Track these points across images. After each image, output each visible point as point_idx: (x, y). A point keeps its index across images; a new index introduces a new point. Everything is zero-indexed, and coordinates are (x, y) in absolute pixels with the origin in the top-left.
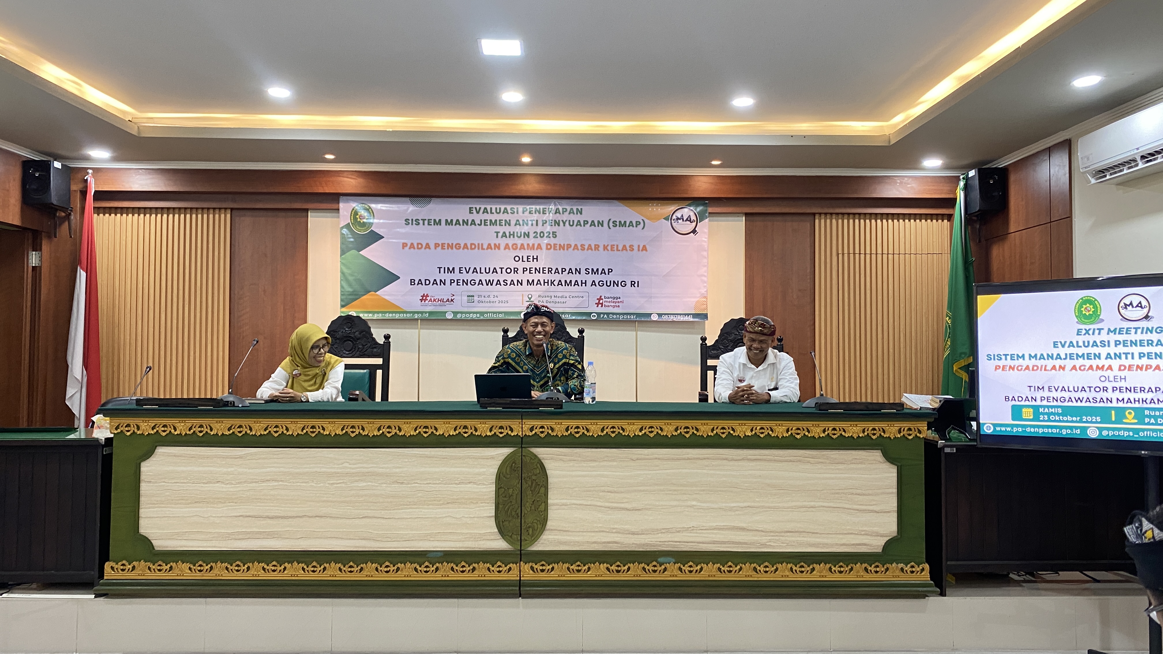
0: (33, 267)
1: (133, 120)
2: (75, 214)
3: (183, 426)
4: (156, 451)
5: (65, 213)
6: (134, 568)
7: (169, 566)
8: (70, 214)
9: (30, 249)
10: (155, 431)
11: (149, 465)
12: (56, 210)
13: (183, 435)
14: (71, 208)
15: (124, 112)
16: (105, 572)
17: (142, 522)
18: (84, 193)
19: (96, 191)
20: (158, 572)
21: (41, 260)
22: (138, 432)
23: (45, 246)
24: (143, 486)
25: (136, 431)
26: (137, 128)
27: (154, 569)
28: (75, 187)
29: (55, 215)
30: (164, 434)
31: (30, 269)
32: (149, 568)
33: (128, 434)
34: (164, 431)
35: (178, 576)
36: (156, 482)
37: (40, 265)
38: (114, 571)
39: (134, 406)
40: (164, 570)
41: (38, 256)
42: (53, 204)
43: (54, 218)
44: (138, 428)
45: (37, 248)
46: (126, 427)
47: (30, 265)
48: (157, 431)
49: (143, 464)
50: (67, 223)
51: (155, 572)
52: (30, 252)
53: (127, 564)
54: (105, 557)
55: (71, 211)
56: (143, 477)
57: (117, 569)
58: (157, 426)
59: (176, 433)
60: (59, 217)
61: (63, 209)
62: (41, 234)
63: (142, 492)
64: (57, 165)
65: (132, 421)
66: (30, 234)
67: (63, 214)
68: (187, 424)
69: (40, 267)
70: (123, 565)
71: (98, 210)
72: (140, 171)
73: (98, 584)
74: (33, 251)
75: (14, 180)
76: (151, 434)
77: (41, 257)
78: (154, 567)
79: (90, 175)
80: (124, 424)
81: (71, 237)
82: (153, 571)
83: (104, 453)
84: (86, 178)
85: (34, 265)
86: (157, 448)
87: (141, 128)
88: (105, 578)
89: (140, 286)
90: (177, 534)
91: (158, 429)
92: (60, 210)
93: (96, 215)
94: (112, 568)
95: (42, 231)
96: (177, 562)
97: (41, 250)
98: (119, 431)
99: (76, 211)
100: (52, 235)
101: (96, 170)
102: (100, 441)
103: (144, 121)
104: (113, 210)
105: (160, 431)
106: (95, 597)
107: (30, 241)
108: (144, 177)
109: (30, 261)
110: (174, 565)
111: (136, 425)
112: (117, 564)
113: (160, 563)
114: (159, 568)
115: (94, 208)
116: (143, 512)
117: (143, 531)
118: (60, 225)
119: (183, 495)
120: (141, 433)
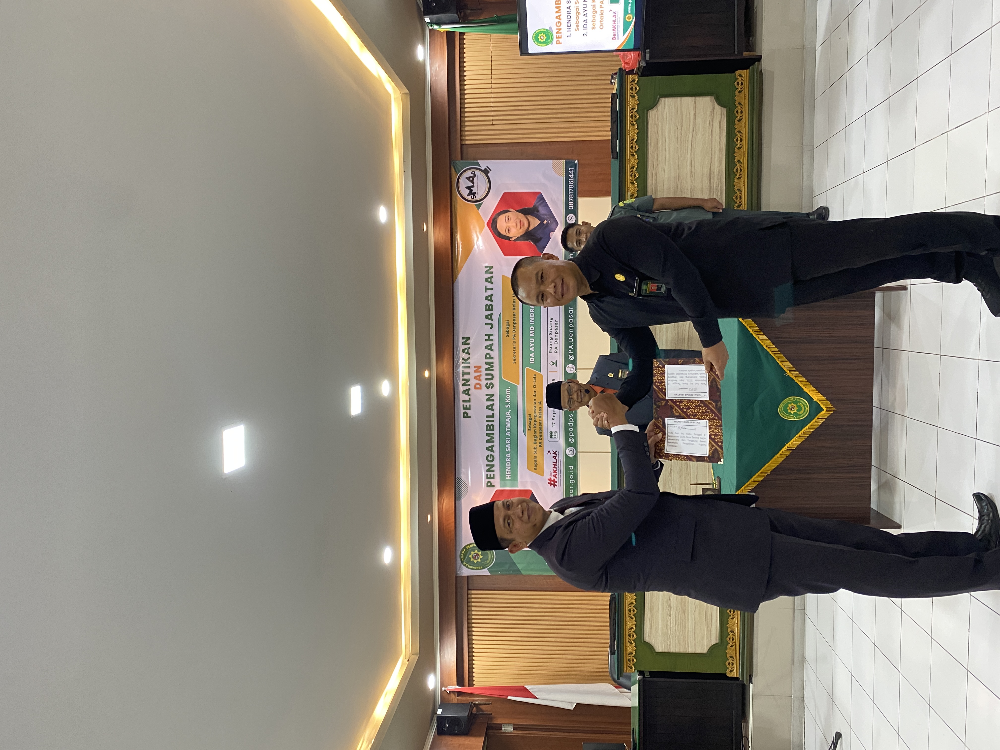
0: (513, 730)
1: (408, 658)
2: (474, 700)
3: (629, 623)
4: (647, 641)
5: (473, 708)
6: (731, 657)
7: (730, 633)
8: (474, 704)
9: (501, 731)
10: (633, 642)
11: (657, 647)
12: (472, 713)
13: (636, 623)
14: (470, 703)
15: (403, 664)
16: (734, 676)
17: (699, 651)
18: (459, 694)
19: (458, 685)
20: (735, 640)
21: (509, 724)
22: (634, 653)
23: (499, 721)
24: (673, 650)
25: (633, 655)
26: (413, 656)
27: (732, 643)
28: (454, 699)
29: (475, 714)
30: (635, 636)
31: (515, 732)
32: (732, 646)
33: (635, 660)
34: (633, 636)
35: (737, 627)
36: (670, 642)
37: (512, 725)
38: (733, 670)
39: (616, 656)
40: (733, 636)
41: (505, 726)
42: (468, 715)
43: (478, 715)
44: (632, 653)
45: (500, 727)
46: (630, 662)
47: (513, 731)
48: (633, 641)
49: (657, 650)
50: (481, 706)
51: (734, 643)
52: (503, 732)
53: (728, 661)
54: (723, 676)
55: (472, 703)
56: (666, 651)
57: (731, 668)
58: (629, 641)
59: (635, 628)
60: (477, 711)
61: (471, 708)
62: (489, 724)
63: (677, 651)
64: (439, 711)
65: (626, 658)
66: (491, 731)
67: (475, 709)
68: (628, 620)
69: (514, 725)
70: (729, 664)
71: (471, 684)
72: (442, 655)
73: (743, 681)
74: (502, 729)
75: (452, 741)
76: (635, 644)
77: (506, 724)
78: (731, 643)
79: (446, 689)
80: (628, 663)
81: (491, 704)
82: (733, 644)
83: (649, 676)
84: (448, 692)
85: (512, 729)
86: (645, 640)
87: (413, 653)
88: (738, 676)
89: (526, 656)
90: (707, 627)
91: (631, 640)
92: (472, 711)
93: (474, 686)
94: (731, 671)
95: (488, 723)
96: (728, 628)
97: (501, 724)
98: (633, 666)
99: (472, 700)
100: (489, 717)
101: (442, 685)
102: (640, 679)
103: (407, 650)
104: (471, 674)
105: (633, 639)
106: (752, 683)
107: (495, 731)
108: (446, 652)
109: (509, 731)
110: (729, 630)
111: (628, 655)
112: (728, 668)
113: (728, 639)
114: (731, 640)
115: (469, 687)
116: (691, 650)
117: (705, 651)
118: (482, 711)
119: (679, 623)
120: (634, 652)
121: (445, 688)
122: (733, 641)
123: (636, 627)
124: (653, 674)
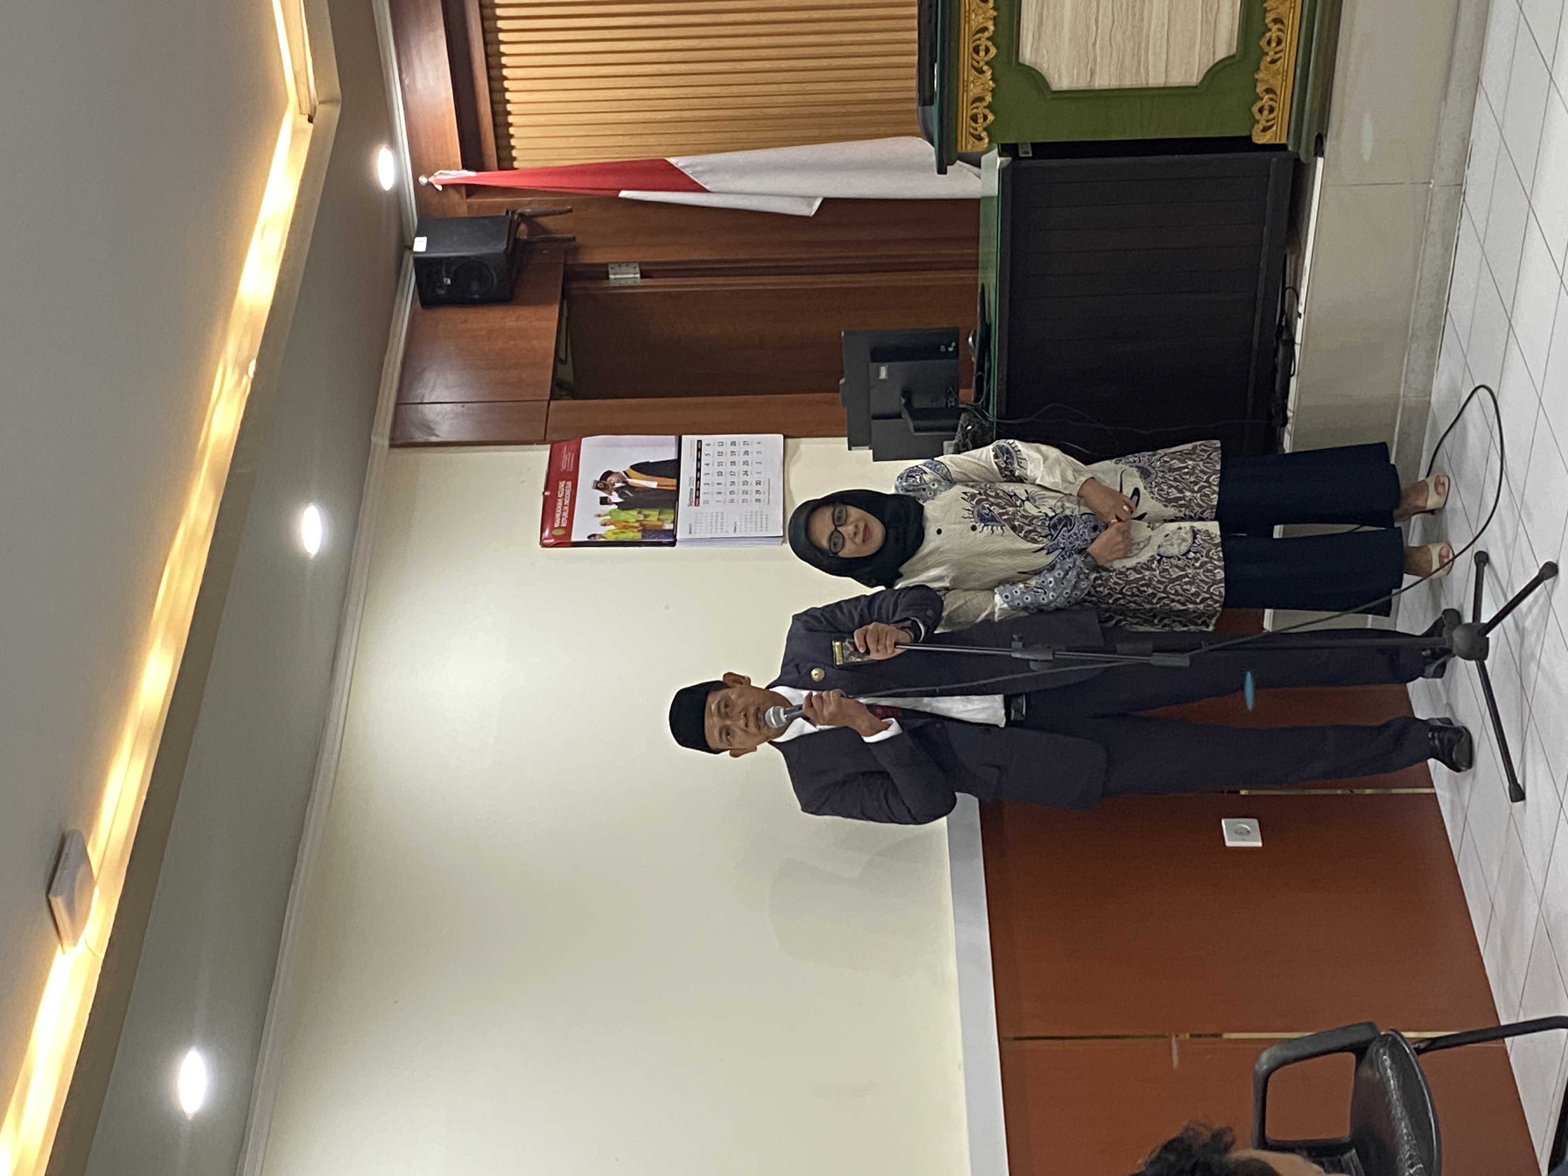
0: (642, 277)
1: (307, 109)
2: (519, 204)
3: (976, 15)
4: (1027, 63)
5: (519, 225)
6: (1268, 91)
7: (1270, 25)
8: (521, 215)
9: (605, 284)
10: (985, 68)
11: (1056, 76)
12: (516, 240)
13: (995, 14)
14: (507, 212)
15: (296, 132)
16: (1273, 142)
17: (1177, 79)
18: (471, 189)
19: (465, 166)
20: (1283, 45)
21: (627, 264)
22: (989, 99)
23: (597, 257)
24: (1103, 81)
25: (985, 104)
26: (322, 106)
27: (1276, 53)
28: (461, 206)
29: (526, 243)
30: (993, 51)
31: (648, 282)
32: (1273, 62)
33: (991, 117)
34: (987, 51)
35: (1294, 8)
36: (1095, 60)
37: (637, 265)
38: (1273, 125)
39: (934, 109)
40: (1280, 33)
41: (618, 269)
42: (507, 249)
43: (534, 243)
44: (981, 99)
45: (601, 272)
46: (976, 121)
47: (639, 282)
48: (987, 63)
49: (1055, 87)
50: (541, 220)
51: (1281, 51)
52: (611, 284)
53: (1259, 104)
54: (1245, 143)
55: (513, 212)
56: (1082, 85)
57: (1268, 121)
58: (975, 64)
59: (992, 28)
60: (530, 234)
61: (513, 227)
62: (571, 266)
63: (1114, 84)
64: (420, 245)
65: (965, 112)
66: (574, 285)
67: (523, 227)
68: (973, 7)
69: (640, 264)
70: (1261, 111)
71: (505, 162)
72: (407, 82)
73: (1297, 153)
74: (608, 278)
75: (466, 321)
76: (992, 74)
77: (620, 264)
78: (1271, 53)
79: (431, 179)
80: (970, 126)
81: (570, 211)
82: (1278, 55)
83: (1030, 155)
84: (440, 188)
85: (638, 276)
86: (1021, 60)
87: (322, 99)
88: (1284, 141)
89: (667, 68)
90: (1205, 13)
91: (981, 63)
92: (516, 233)
93: (516, 164)
94: (1265, 130)
95: (565, 265)
96: (1265, 11)
97: (606, 265)
98: (984, 134)
99: (515, 203)
100: (570, 246)
101: (418, 169)
102: (1005, 164)
103: (303, 90)
104: (501, 130)
105: (987, 59)
106: (1322, 155)
107: (587, 284)
108: (419, 76)
109: (630, 283)
110: (1270, 17)
111: (972, 104)
112: (1258, 122)
113: (1263, 43)
114: (1274, 44)
115: (500, 169)
116: (1156, 79)
117: (1194, 78)
118: (546, 231)
119: (1124, 7)
120: (990, 94)
121: (428, 177)
122: (1279, 48)
123: (995, 25)
124: (1041, 150)
